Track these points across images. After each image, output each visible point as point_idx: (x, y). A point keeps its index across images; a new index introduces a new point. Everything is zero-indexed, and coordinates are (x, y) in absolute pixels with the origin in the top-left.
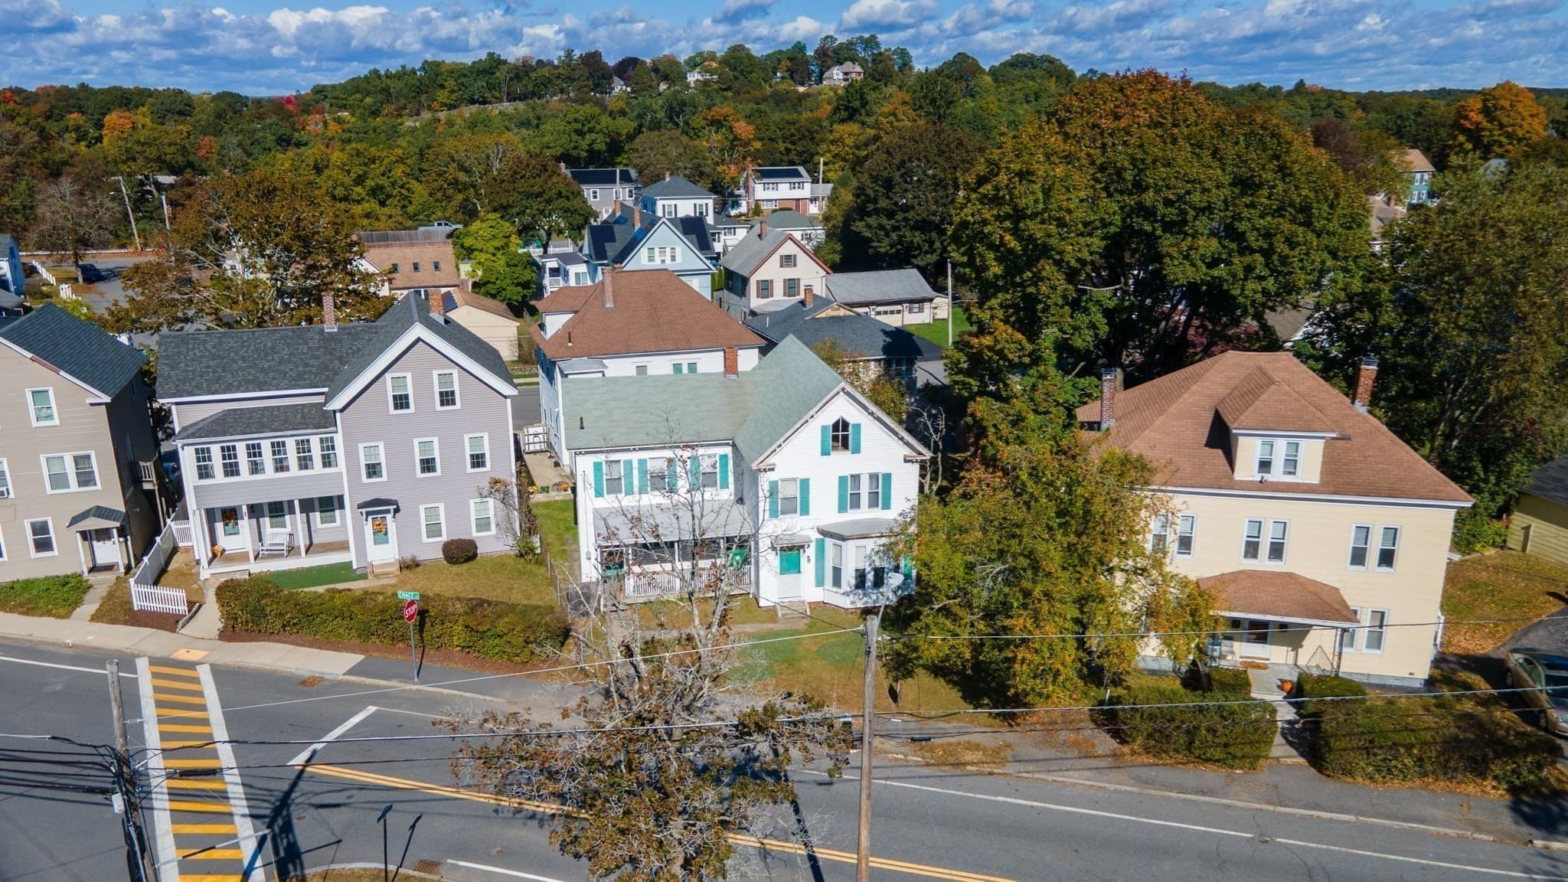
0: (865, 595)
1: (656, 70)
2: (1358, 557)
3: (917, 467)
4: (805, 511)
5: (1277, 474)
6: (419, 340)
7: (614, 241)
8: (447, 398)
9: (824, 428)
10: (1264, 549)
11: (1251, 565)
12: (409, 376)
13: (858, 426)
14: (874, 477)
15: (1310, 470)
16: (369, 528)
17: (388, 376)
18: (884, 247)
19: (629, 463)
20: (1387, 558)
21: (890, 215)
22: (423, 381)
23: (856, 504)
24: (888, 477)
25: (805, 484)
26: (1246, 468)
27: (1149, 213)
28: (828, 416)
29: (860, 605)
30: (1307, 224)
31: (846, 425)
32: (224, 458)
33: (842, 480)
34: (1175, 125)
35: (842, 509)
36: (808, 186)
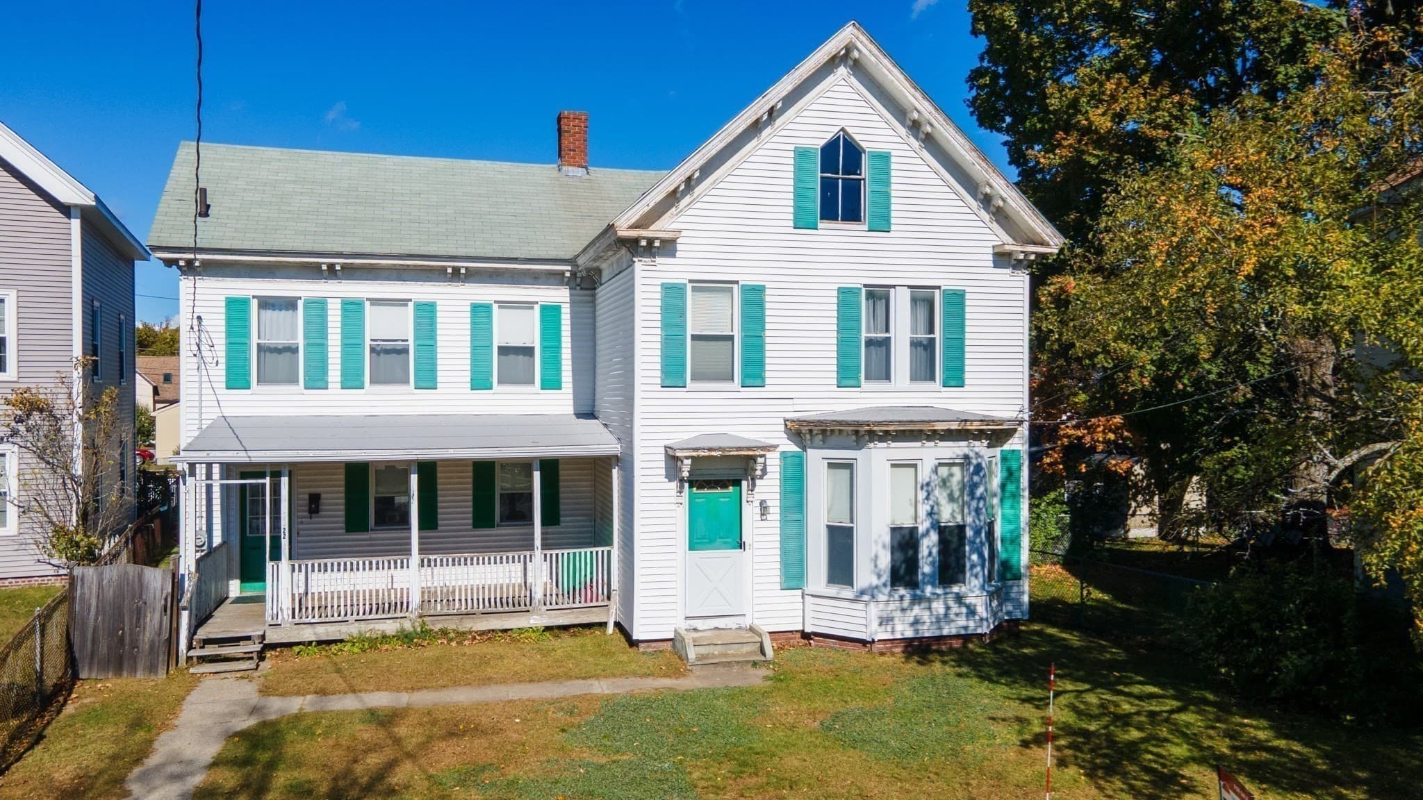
0: (917, 600)
3: (1022, 281)
4: (754, 374)
9: (801, 154)
13: (883, 159)
14: (923, 299)
19: (318, 307)
23: (880, 366)
24: (956, 299)
25: (754, 298)
29: (903, 630)
33: (846, 296)
35: (847, 376)
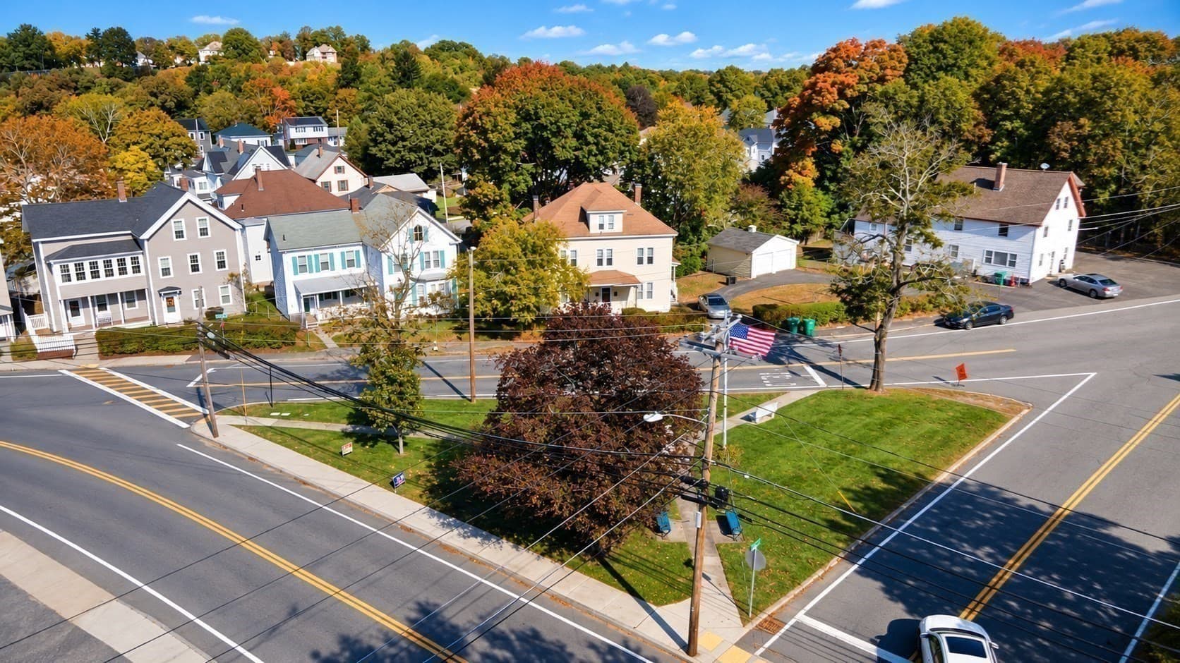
1: (172, 48)
2: (640, 261)
3: (455, 246)
5: (606, 229)
6: (189, 201)
7: (226, 161)
8: (204, 232)
9: (411, 230)
10: (605, 262)
11: (600, 268)
12: (183, 220)
13: (426, 229)
14: (436, 253)
15: (618, 227)
16: (164, 303)
17: (172, 221)
18: (391, 162)
19: (310, 257)
20: (650, 260)
21: (394, 144)
22: (190, 226)
23: (428, 266)
24: (442, 252)
26: (594, 228)
27: (544, 128)
28: (412, 226)
30: (612, 132)
31: (420, 228)
32: (76, 270)
34: (552, 89)
35: (422, 268)
36: (326, 129)
